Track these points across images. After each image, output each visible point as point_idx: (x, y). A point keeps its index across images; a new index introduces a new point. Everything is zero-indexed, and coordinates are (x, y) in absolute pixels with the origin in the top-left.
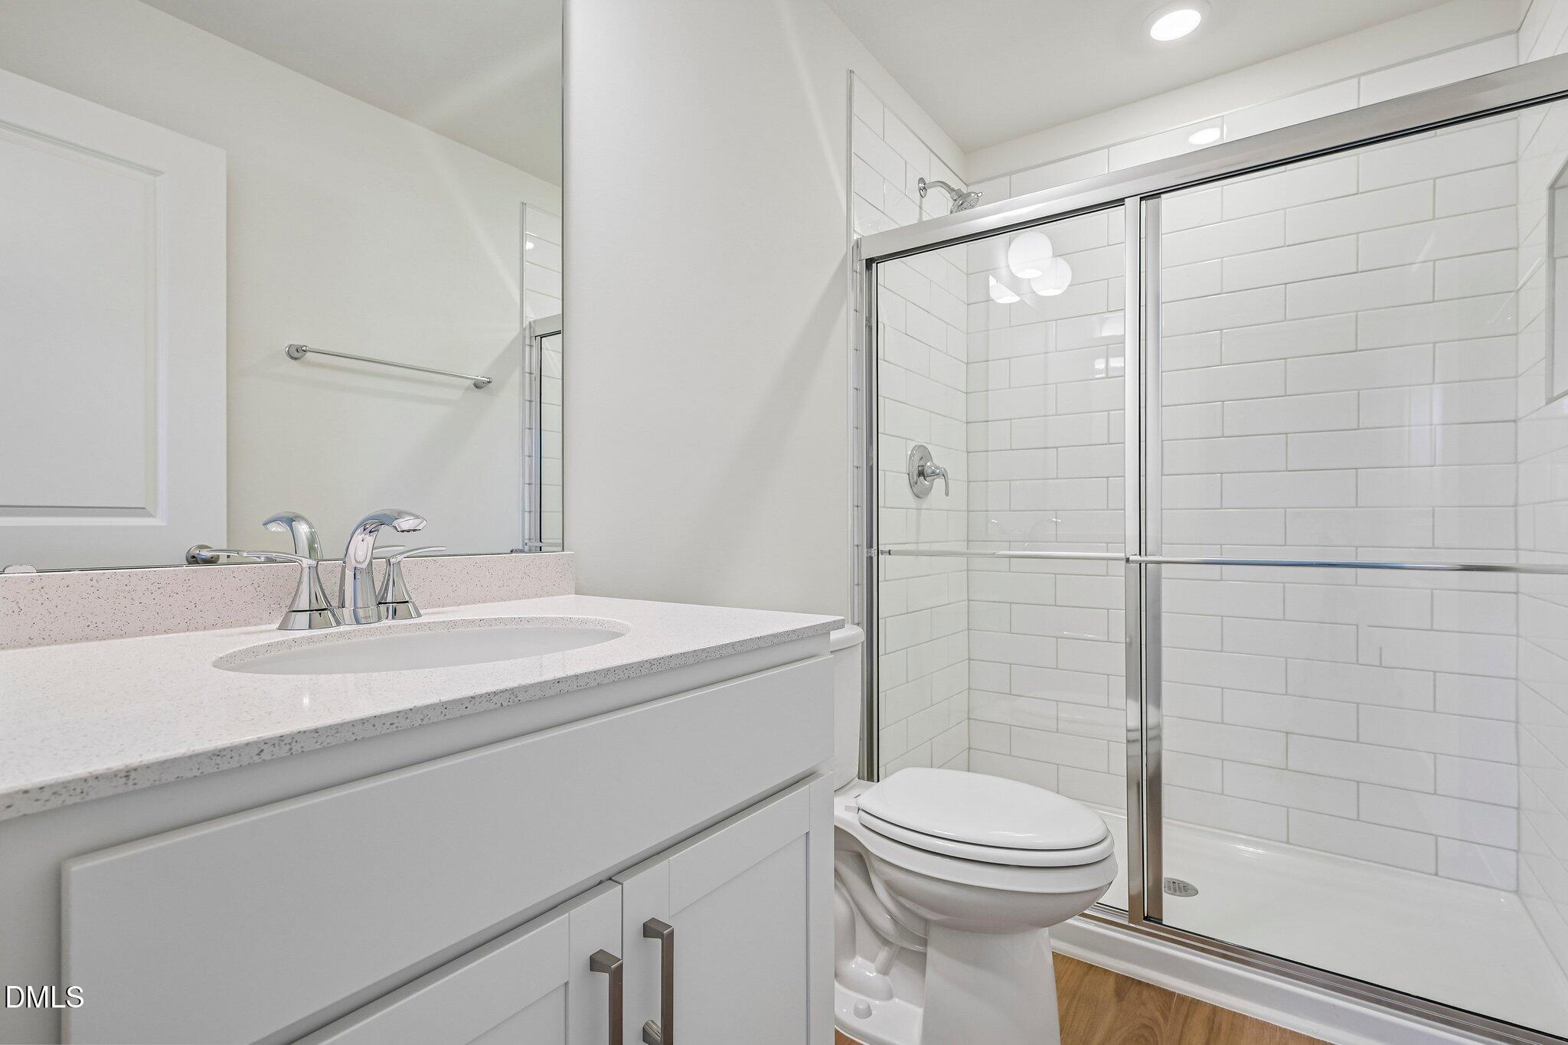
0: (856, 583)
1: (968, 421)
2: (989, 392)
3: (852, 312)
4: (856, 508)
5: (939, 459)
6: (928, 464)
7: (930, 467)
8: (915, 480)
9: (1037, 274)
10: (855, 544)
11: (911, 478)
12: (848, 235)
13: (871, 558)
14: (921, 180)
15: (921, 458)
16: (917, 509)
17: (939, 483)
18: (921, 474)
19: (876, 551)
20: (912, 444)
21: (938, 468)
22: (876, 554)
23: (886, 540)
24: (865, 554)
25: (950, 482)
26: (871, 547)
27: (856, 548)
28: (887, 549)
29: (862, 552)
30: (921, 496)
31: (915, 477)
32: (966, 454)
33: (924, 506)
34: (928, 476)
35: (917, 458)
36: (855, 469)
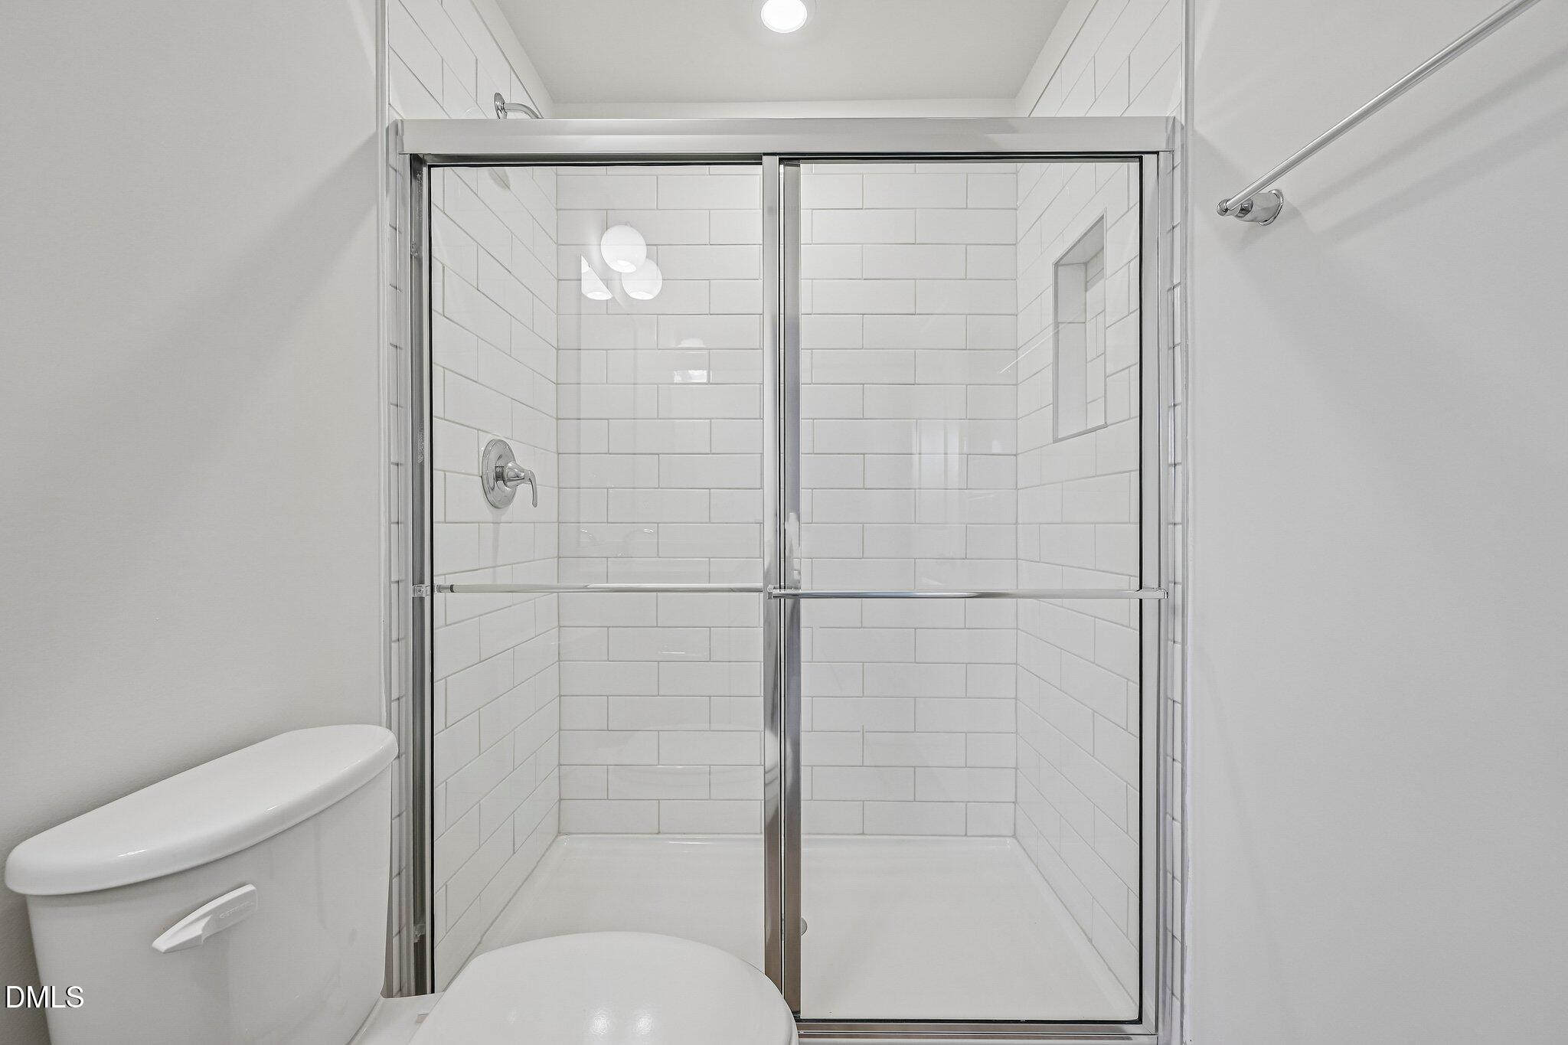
0: (394, 637)
1: (559, 417)
2: (582, 385)
3: (388, 229)
4: (394, 527)
5: (522, 460)
6: (510, 465)
7: (511, 469)
8: (492, 486)
9: (631, 269)
10: (394, 578)
11: (485, 482)
12: (379, 112)
13: (422, 599)
14: (498, 96)
15: (500, 457)
16: (493, 523)
17: (524, 489)
18: (500, 476)
19: (429, 588)
20: (486, 439)
21: (523, 471)
22: (429, 593)
23: (444, 571)
24: (411, 592)
25: (539, 488)
26: (422, 582)
27: (394, 586)
28: (449, 584)
29: (406, 593)
30: (499, 506)
31: (492, 481)
32: (556, 455)
33: (504, 518)
34: (510, 480)
35: (493, 455)
36: (393, 468)
